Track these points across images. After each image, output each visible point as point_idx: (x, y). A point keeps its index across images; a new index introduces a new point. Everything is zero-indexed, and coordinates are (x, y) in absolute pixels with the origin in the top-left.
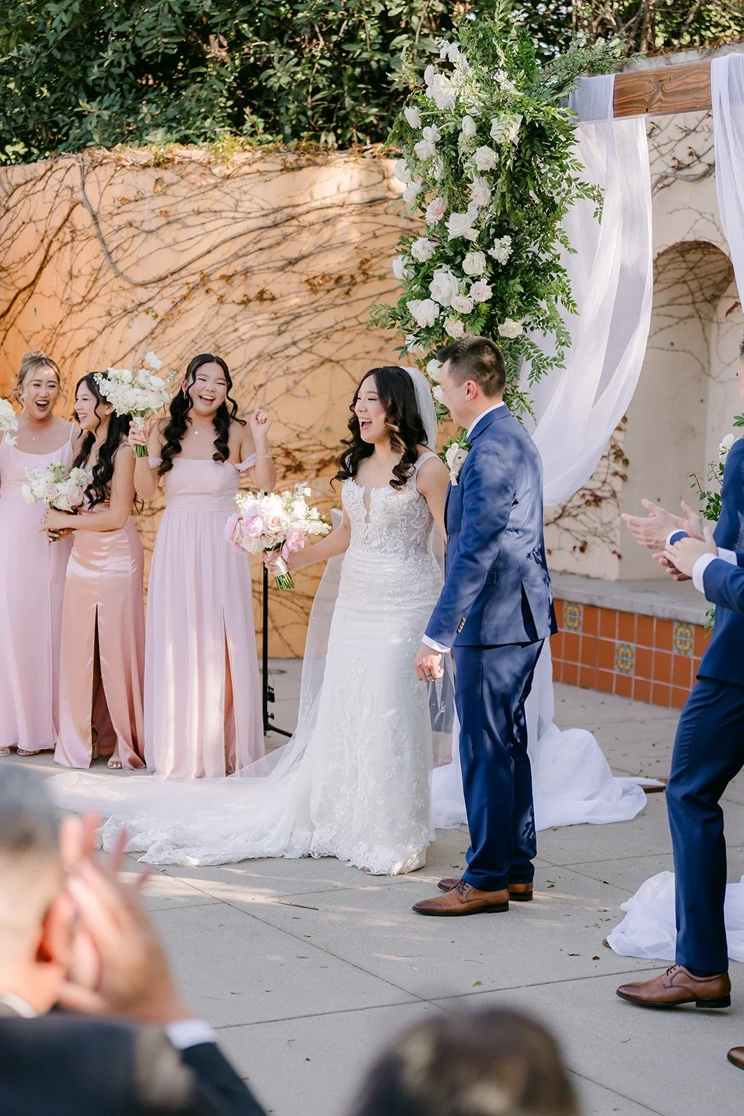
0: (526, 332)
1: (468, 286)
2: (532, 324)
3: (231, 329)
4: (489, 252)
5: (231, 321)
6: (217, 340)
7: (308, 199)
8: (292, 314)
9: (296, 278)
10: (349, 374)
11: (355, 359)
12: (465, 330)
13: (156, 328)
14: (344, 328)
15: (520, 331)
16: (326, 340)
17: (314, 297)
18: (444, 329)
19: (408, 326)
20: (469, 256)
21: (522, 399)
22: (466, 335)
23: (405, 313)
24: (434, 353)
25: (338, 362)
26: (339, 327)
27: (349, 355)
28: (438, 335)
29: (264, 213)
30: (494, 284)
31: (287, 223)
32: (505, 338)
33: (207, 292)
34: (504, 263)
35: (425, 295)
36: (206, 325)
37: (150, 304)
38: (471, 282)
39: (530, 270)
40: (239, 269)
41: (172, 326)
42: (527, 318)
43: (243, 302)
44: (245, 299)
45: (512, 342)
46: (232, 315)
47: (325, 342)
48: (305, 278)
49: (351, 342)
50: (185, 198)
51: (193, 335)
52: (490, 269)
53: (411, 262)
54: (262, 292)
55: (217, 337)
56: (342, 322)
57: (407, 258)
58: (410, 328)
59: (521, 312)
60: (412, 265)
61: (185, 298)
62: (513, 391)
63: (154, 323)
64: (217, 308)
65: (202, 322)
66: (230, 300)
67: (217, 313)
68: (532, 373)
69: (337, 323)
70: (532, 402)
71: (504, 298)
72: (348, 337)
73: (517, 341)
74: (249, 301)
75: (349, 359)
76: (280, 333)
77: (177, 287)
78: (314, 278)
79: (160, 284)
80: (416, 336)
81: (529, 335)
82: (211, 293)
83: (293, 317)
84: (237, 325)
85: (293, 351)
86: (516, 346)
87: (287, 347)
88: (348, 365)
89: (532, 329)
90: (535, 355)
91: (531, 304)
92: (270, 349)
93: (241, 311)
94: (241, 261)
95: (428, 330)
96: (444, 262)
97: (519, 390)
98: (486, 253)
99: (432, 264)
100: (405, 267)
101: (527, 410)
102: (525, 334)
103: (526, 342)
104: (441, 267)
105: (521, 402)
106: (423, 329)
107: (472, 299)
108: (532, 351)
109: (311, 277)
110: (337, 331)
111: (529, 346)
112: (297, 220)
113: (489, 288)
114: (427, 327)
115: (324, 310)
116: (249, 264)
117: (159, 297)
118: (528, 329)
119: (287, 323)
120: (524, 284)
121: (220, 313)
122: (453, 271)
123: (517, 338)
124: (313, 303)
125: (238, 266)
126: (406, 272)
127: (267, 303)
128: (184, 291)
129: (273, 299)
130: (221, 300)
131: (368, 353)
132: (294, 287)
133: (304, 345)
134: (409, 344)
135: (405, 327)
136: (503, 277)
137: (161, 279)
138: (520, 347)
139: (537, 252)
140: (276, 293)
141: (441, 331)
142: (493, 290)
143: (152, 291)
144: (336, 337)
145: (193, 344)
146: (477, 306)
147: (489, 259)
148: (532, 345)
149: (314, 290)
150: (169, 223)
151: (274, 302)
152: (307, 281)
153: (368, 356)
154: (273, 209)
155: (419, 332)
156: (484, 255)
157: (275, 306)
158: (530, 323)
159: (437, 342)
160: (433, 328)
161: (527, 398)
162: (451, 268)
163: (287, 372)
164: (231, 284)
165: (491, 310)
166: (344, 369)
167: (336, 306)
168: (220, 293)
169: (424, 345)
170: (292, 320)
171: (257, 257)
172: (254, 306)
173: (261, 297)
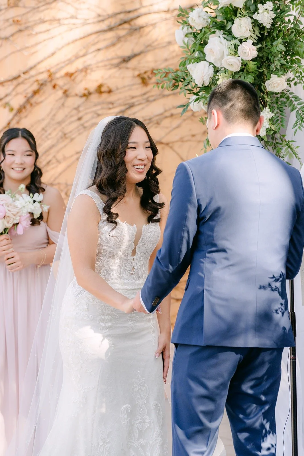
0: (290, 87)
1: (236, 47)
2: (296, 80)
3: (75, 118)
4: (254, 16)
5: (74, 112)
6: (63, 128)
7: (137, 6)
8: (127, 104)
9: (129, 74)
10: (178, 154)
11: (183, 141)
13: (12, 119)
14: (172, 115)
15: (284, 86)
16: (156, 125)
17: (145, 89)
20: (237, 20)
21: (289, 147)
23: (187, 75)
25: (167, 144)
26: (168, 114)
27: (177, 138)
29: (101, 18)
30: (260, 46)
31: (121, 27)
32: (273, 93)
33: (54, 87)
34: (268, 26)
35: (202, 58)
36: (54, 115)
37: (7, 100)
38: (238, 43)
39: (292, 32)
40: (80, 67)
41: (26, 117)
42: (290, 75)
43: (84, 95)
44: (86, 92)
45: (279, 96)
46: (76, 106)
47: (156, 127)
48: (137, 73)
49: (178, 127)
50: (34, 9)
51: (43, 124)
52: (257, 32)
53: (190, 30)
54: (100, 86)
55: (63, 125)
56: (170, 109)
57: (186, 28)
58: (191, 88)
59: (284, 68)
60: (191, 33)
61: (35, 93)
62: (282, 140)
63: (11, 115)
64: (62, 101)
65: (50, 113)
66: (73, 94)
67: (63, 105)
68: (296, 123)
69: (166, 111)
70: (297, 147)
71: (269, 57)
72: (176, 122)
73: (282, 94)
74: (90, 93)
75: (177, 141)
77: (29, 85)
78: (145, 72)
79: (15, 82)
80: (196, 95)
81: (293, 89)
82: (57, 87)
83: (127, 106)
84: (80, 115)
86: (282, 99)
88: (176, 146)
89: (295, 84)
90: (299, 107)
91: (292, 62)
93: (83, 103)
94: (81, 60)
95: (206, 88)
96: (217, 28)
97: (287, 138)
98: (252, 18)
99: (207, 30)
100: (186, 36)
101: (294, 156)
102: (289, 88)
103: (291, 96)
104: (214, 32)
105: (289, 149)
106: (201, 88)
107: (240, 58)
108: (296, 103)
109: (142, 72)
110: (166, 117)
111: (293, 99)
112: (130, 24)
113: (255, 48)
115: (155, 100)
116: (88, 63)
117: (14, 93)
118: (292, 84)
120: (285, 44)
121: (66, 104)
122: (224, 35)
123: (282, 93)
124: (145, 94)
125: (79, 64)
126: (186, 40)
127: (105, 95)
128: (35, 87)
129: (110, 91)
130: (66, 93)
131: (193, 136)
132: (128, 81)
134: (191, 103)
135: (187, 88)
136: (268, 39)
137: (15, 78)
138: (285, 100)
139: (297, 16)
140: (113, 87)
142: (259, 50)
143: (9, 88)
144: (166, 123)
145: (43, 132)
146: (244, 65)
147: (255, 23)
148: (296, 98)
149: (144, 82)
150: (20, 31)
151: (111, 94)
152: (139, 75)
153: (194, 138)
154: (108, 15)
155: (198, 91)
156: (250, 20)
157: (112, 98)
158: (293, 79)
160: (208, 86)
161: (294, 145)
162: (224, 34)
164: (73, 80)
165: (259, 68)
166: (174, 151)
167: (164, 96)
168: (65, 88)
169: (203, 102)
170: (127, 109)
171: (95, 56)
172: (94, 98)
173: (99, 90)
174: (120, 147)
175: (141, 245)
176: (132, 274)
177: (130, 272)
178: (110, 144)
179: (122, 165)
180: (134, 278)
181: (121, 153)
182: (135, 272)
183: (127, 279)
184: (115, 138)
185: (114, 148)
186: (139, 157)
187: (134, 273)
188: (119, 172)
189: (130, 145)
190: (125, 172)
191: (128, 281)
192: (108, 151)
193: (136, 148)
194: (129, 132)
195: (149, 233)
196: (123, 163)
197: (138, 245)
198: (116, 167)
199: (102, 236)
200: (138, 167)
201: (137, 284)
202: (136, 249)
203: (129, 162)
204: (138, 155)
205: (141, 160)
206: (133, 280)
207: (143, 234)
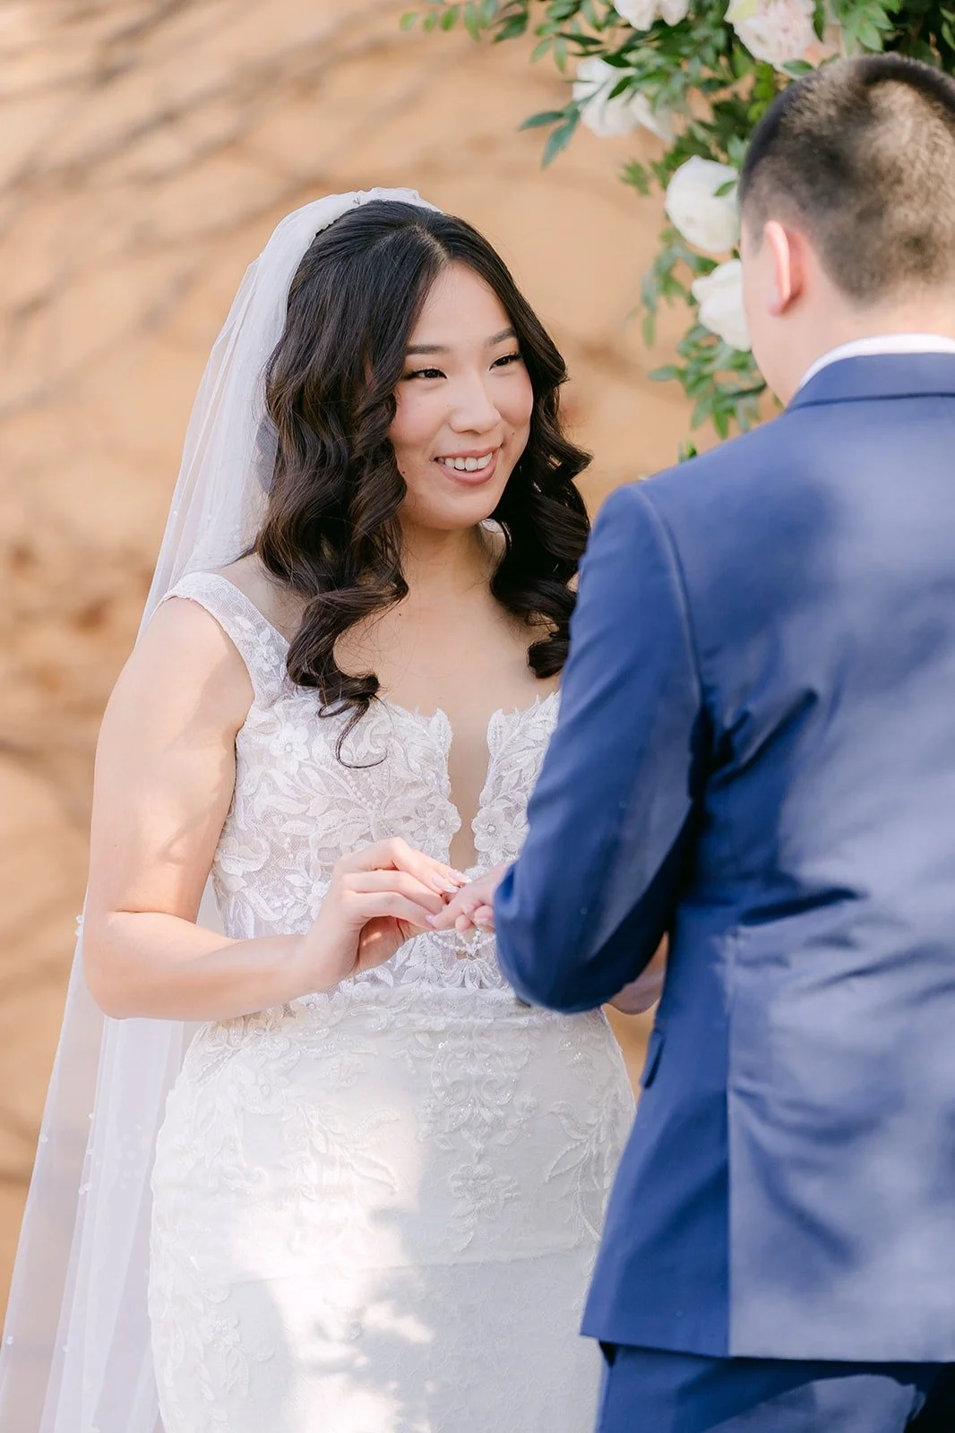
12: (818, 28)
18: (729, 28)
19: (582, 25)
22: (826, 50)
24: (701, 134)
28: (709, 54)
58: (590, 32)
76: (106, 76)
80: (617, 60)
85: (163, 150)
87: (136, 134)
92: (71, 144)
95: (665, 34)
106: (641, 35)
114: (659, 24)
119: (134, 33)
133: (214, 123)
134: (588, 100)
135: (567, 28)
141: (720, 39)
155: (629, 47)
159: (711, 85)
160: (684, 26)
163: (145, 242)
169: (653, 100)
174: (370, 376)
175: (499, 808)
176: (461, 955)
177: (451, 947)
178: (319, 356)
179: (376, 463)
180: (473, 977)
181: (371, 409)
182: (479, 946)
183: (438, 980)
184: (341, 333)
185: (338, 379)
186: (463, 422)
187: (471, 951)
188: (364, 493)
189: (416, 361)
190: (396, 495)
191: (440, 990)
192: (307, 395)
193: (442, 375)
194: (409, 302)
195: (528, 748)
196: (386, 449)
197: (482, 813)
198: (351, 473)
199: (272, 772)
200: (460, 464)
201: (491, 1004)
202: (473, 835)
203: (414, 446)
204: (455, 411)
205: (473, 433)
206: (468, 983)
207: (495, 755)
